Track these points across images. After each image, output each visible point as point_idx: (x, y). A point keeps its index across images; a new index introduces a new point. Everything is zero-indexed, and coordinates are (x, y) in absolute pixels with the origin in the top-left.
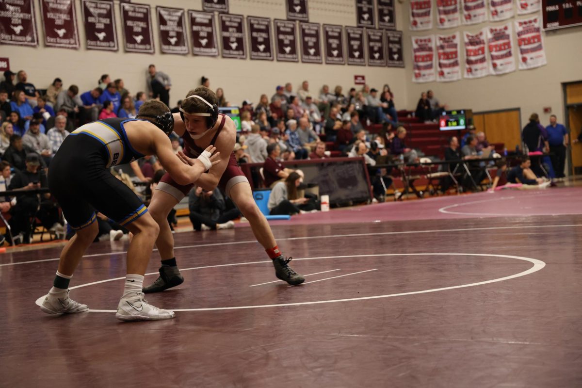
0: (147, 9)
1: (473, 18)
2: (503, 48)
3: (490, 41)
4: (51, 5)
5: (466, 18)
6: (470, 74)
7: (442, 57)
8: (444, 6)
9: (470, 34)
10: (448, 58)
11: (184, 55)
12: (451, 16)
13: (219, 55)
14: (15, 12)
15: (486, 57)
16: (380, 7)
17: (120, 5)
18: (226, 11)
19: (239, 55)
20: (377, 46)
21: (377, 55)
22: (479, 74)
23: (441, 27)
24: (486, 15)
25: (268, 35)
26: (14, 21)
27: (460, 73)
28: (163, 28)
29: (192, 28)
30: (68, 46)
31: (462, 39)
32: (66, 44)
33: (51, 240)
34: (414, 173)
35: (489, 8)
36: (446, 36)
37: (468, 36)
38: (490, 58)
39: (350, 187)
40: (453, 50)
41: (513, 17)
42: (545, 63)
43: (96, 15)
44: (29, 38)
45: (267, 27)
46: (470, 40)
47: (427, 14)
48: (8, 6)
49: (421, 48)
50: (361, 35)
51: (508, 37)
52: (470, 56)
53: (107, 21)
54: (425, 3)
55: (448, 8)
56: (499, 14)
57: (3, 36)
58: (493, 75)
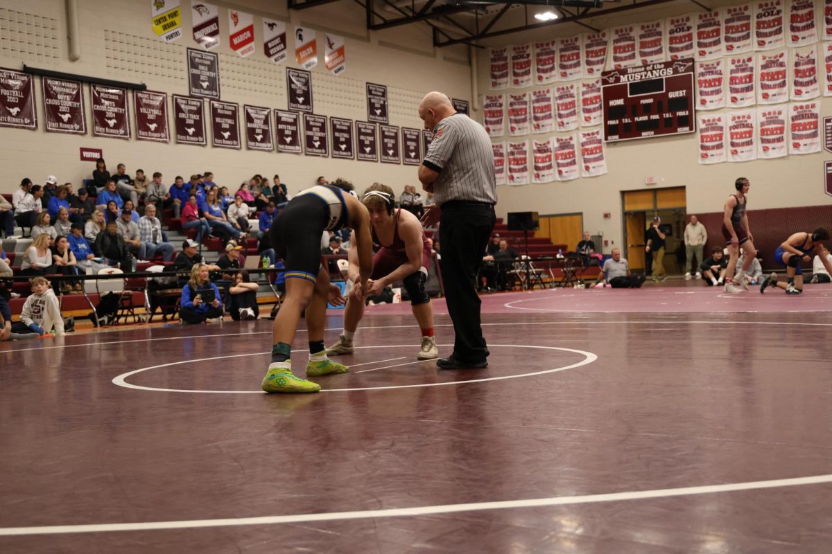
0: (235, 107)
1: (541, 128)
2: (568, 156)
3: (557, 149)
4: (144, 100)
5: (535, 128)
6: (537, 179)
7: (512, 162)
8: (515, 115)
9: (539, 143)
10: (518, 164)
11: (269, 151)
12: (521, 125)
13: (302, 152)
14: (110, 106)
15: (553, 165)
17: (210, 103)
18: (311, 111)
19: (322, 153)
22: (546, 180)
23: (512, 135)
24: (553, 125)
25: (350, 135)
26: (109, 115)
27: (528, 178)
28: (249, 125)
29: (278, 126)
30: (158, 139)
31: (531, 147)
32: (157, 137)
33: (135, 323)
35: (556, 119)
36: (517, 144)
37: (536, 144)
38: (556, 165)
40: (523, 156)
41: (577, 129)
42: (606, 172)
43: (186, 112)
44: (122, 131)
45: (349, 127)
46: (538, 148)
47: (499, 122)
48: (103, 100)
51: (572, 147)
52: (538, 162)
53: (197, 117)
54: (497, 111)
55: (518, 118)
56: (565, 125)
57: (97, 128)
58: (558, 181)
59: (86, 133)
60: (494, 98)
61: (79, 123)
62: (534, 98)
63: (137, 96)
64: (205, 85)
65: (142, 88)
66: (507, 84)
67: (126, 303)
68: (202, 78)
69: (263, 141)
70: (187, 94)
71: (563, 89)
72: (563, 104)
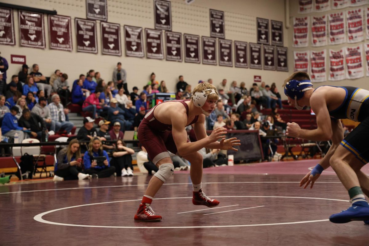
0: (118, 27)
1: (336, 40)
2: (356, 61)
3: (347, 56)
4: (55, 22)
5: (331, 40)
6: (332, 77)
7: (314, 66)
8: (316, 32)
9: (334, 51)
10: (318, 67)
11: (141, 58)
12: (321, 39)
13: (164, 58)
14: (31, 26)
15: (344, 67)
16: (273, 31)
17: (100, 24)
18: (170, 29)
19: (177, 59)
20: (270, 56)
21: (270, 63)
22: (339, 78)
23: (314, 45)
24: (345, 39)
25: (198, 47)
26: (30, 32)
27: (326, 77)
28: (128, 39)
29: (147, 40)
30: (65, 49)
31: (328, 54)
32: (64, 48)
33: (47, 177)
34: (292, 143)
35: (347, 34)
36: (317, 52)
37: (332, 52)
38: (347, 67)
39: (248, 151)
40: (322, 61)
41: (363, 41)
43: (84, 30)
44: (40, 43)
45: (197, 41)
46: (333, 55)
47: (305, 37)
48: (27, 22)
49: (300, 59)
50: (260, 49)
51: (359, 54)
52: (333, 65)
53: (91, 34)
54: (304, 29)
55: (319, 33)
56: (354, 38)
57: (23, 41)
58: (348, 79)
59: (15, 44)
60: (301, 20)
61: (11, 37)
62: (330, 19)
63: (50, 18)
64: (97, 11)
65: (54, 13)
66: (311, 9)
67: (41, 163)
68: (95, 6)
69: (137, 50)
70: (85, 17)
71: (353, 12)
72: (352, 23)
